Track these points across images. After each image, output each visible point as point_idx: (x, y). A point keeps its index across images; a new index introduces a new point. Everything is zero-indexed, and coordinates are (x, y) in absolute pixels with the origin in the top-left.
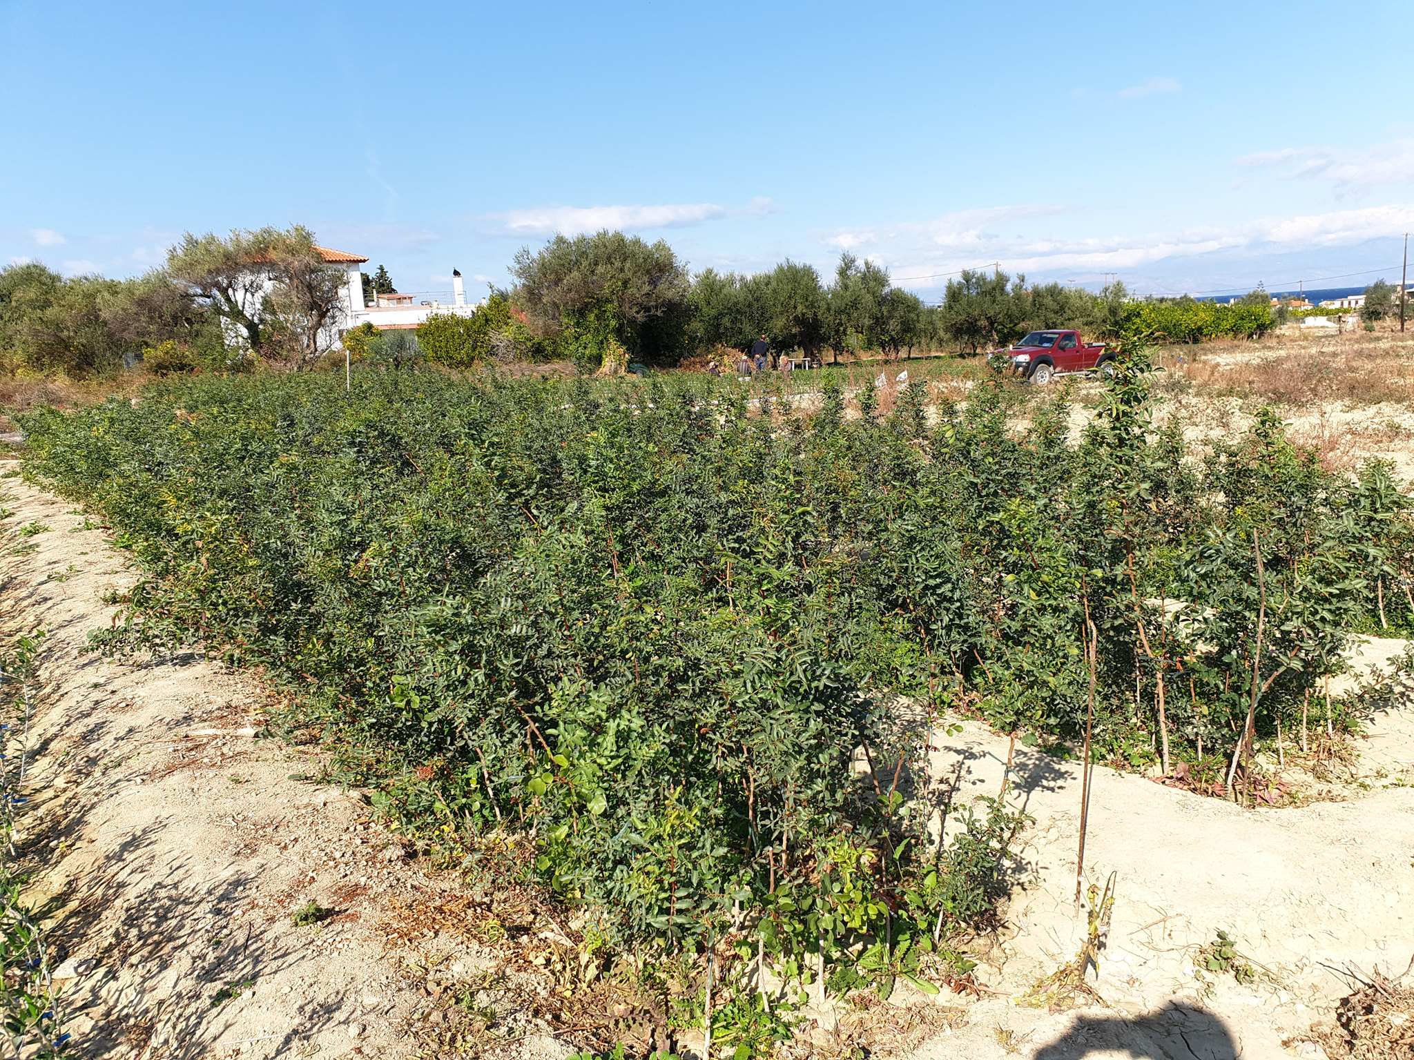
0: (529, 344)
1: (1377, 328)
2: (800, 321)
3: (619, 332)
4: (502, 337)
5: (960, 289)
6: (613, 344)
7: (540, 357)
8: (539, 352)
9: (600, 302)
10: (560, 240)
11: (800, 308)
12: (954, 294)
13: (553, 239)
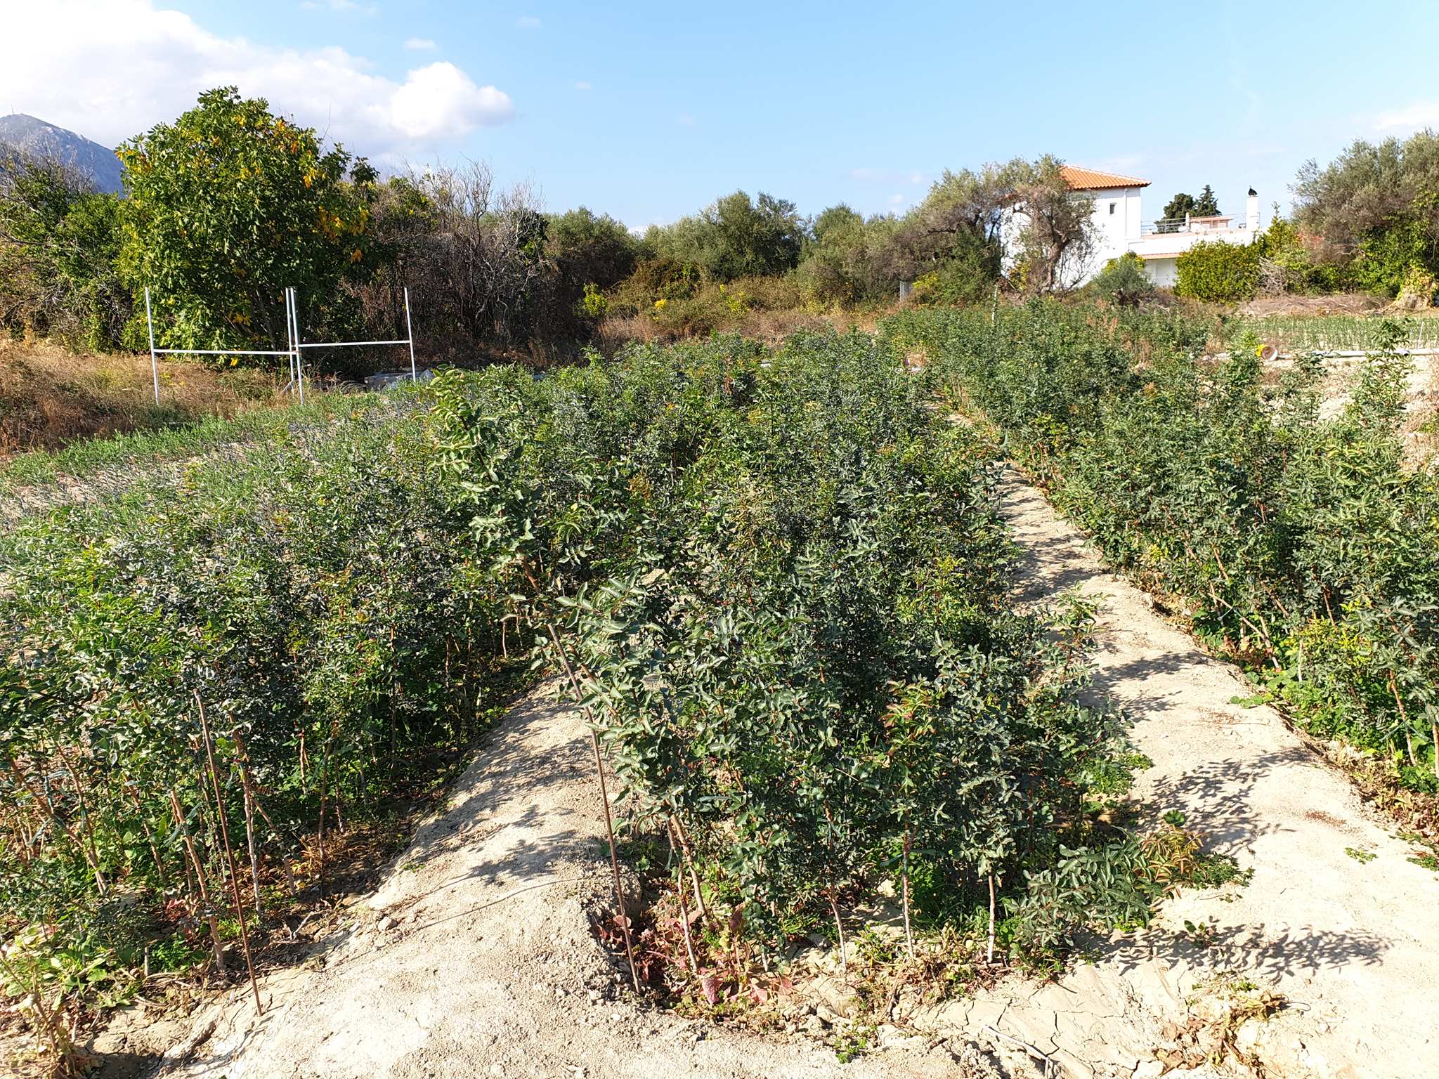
0: (1304, 273)
3: (1426, 255)
4: (1273, 266)
6: (1415, 270)
7: (1318, 288)
8: (1317, 282)
9: (1404, 220)
10: (1360, 148)
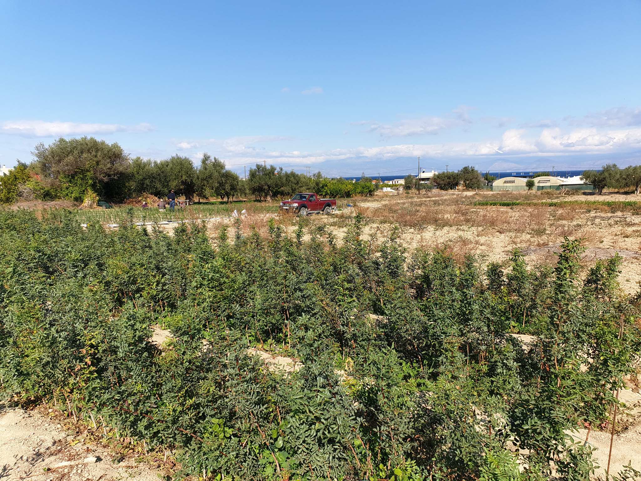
0: (42, 191)
1: (410, 193)
2: (183, 183)
3: (93, 186)
4: (26, 188)
5: (255, 172)
6: (90, 192)
7: (47, 198)
8: (47, 196)
9: (83, 172)
10: (62, 140)
11: (184, 177)
12: (253, 175)
13: (58, 139)
